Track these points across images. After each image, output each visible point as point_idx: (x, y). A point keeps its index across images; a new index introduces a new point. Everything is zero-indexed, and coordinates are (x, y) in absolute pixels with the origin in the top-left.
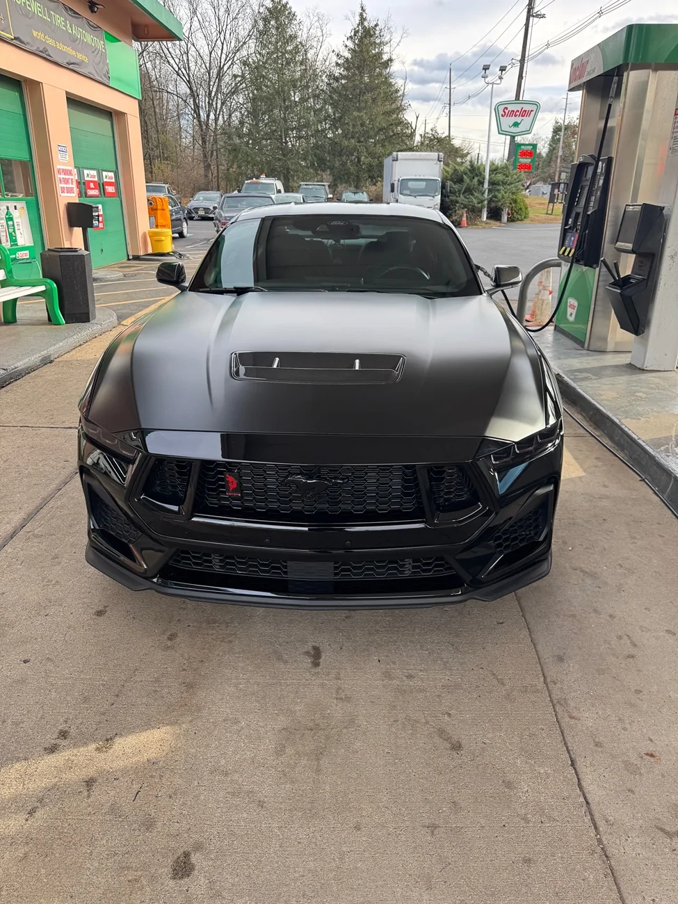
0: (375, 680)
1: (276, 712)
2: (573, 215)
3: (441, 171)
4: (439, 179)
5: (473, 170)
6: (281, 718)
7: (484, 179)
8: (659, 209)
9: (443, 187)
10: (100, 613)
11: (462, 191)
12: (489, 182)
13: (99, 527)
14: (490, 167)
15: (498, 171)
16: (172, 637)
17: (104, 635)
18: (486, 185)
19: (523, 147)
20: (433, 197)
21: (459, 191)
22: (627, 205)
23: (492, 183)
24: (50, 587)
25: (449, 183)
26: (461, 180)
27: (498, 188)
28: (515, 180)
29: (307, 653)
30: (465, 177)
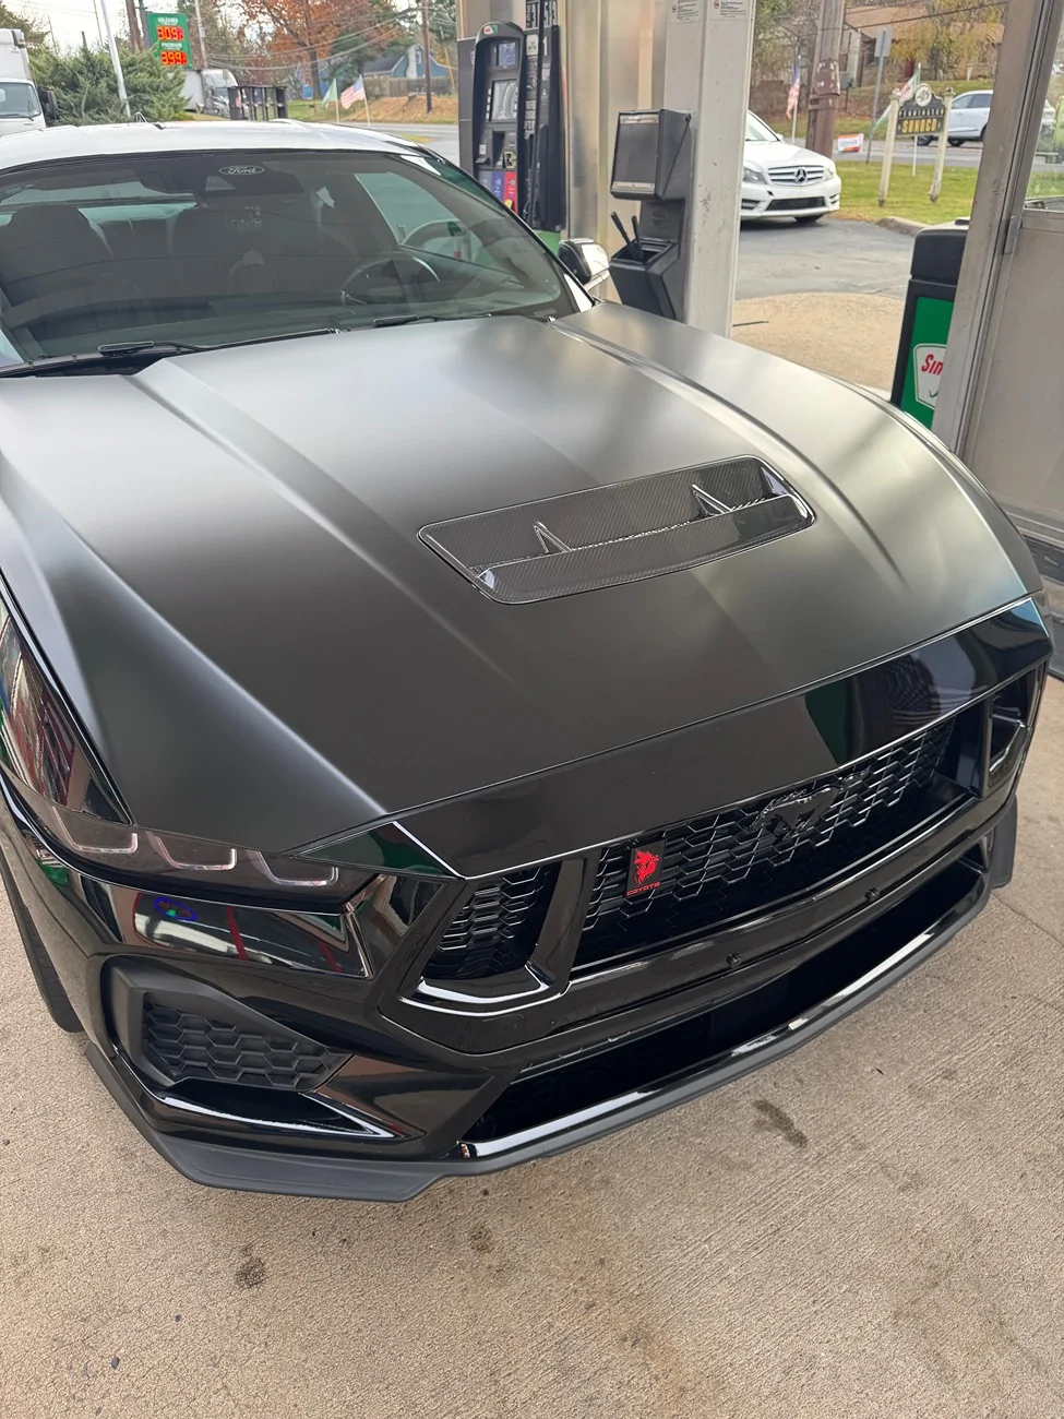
0: (913, 1114)
1: (845, 1287)
2: (488, 136)
3: (28, 69)
4: (31, 83)
5: (92, 65)
6: (866, 1294)
7: (116, 82)
8: (684, 118)
9: (44, 98)
10: (250, 1275)
11: (83, 107)
12: (127, 88)
13: (171, 1077)
14: (121, 58)
15: (137, 66)
16: (481, 1241)
17: (322, 1329)
18: (123, 94)
19: (161, 20)
20: (30, 118)
21: (78, 106)
22: (621, 114)
23: (131, 90)
24: (38, 1273)
25: (53, 91)
26: (73, 85)
27: (147, 97)
28: (172, 81)
29: (759, 1125)
30: (81, 79)
